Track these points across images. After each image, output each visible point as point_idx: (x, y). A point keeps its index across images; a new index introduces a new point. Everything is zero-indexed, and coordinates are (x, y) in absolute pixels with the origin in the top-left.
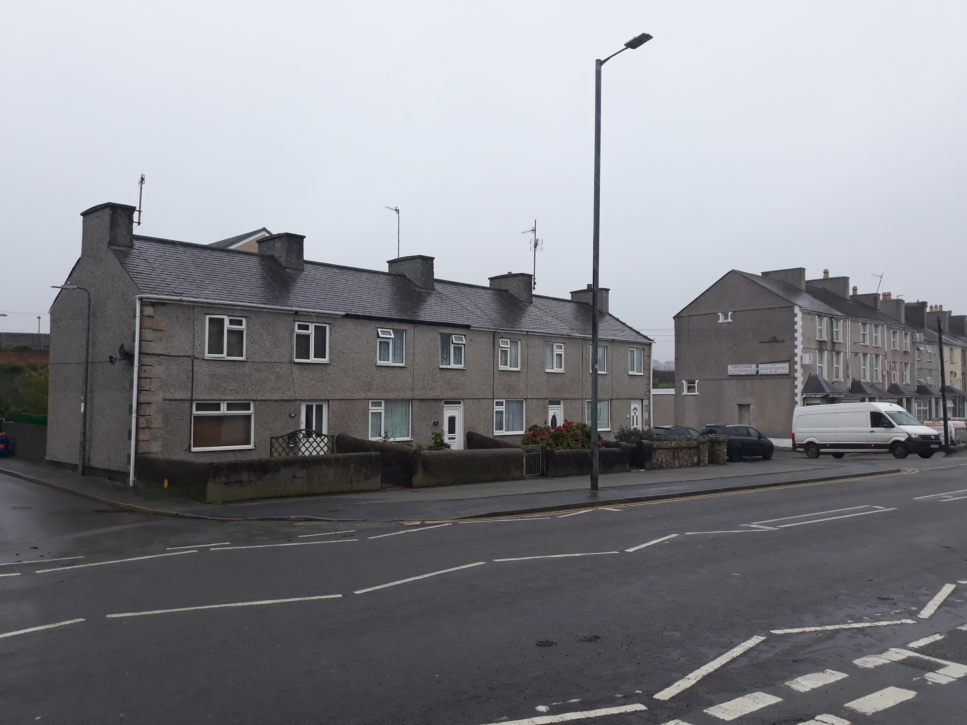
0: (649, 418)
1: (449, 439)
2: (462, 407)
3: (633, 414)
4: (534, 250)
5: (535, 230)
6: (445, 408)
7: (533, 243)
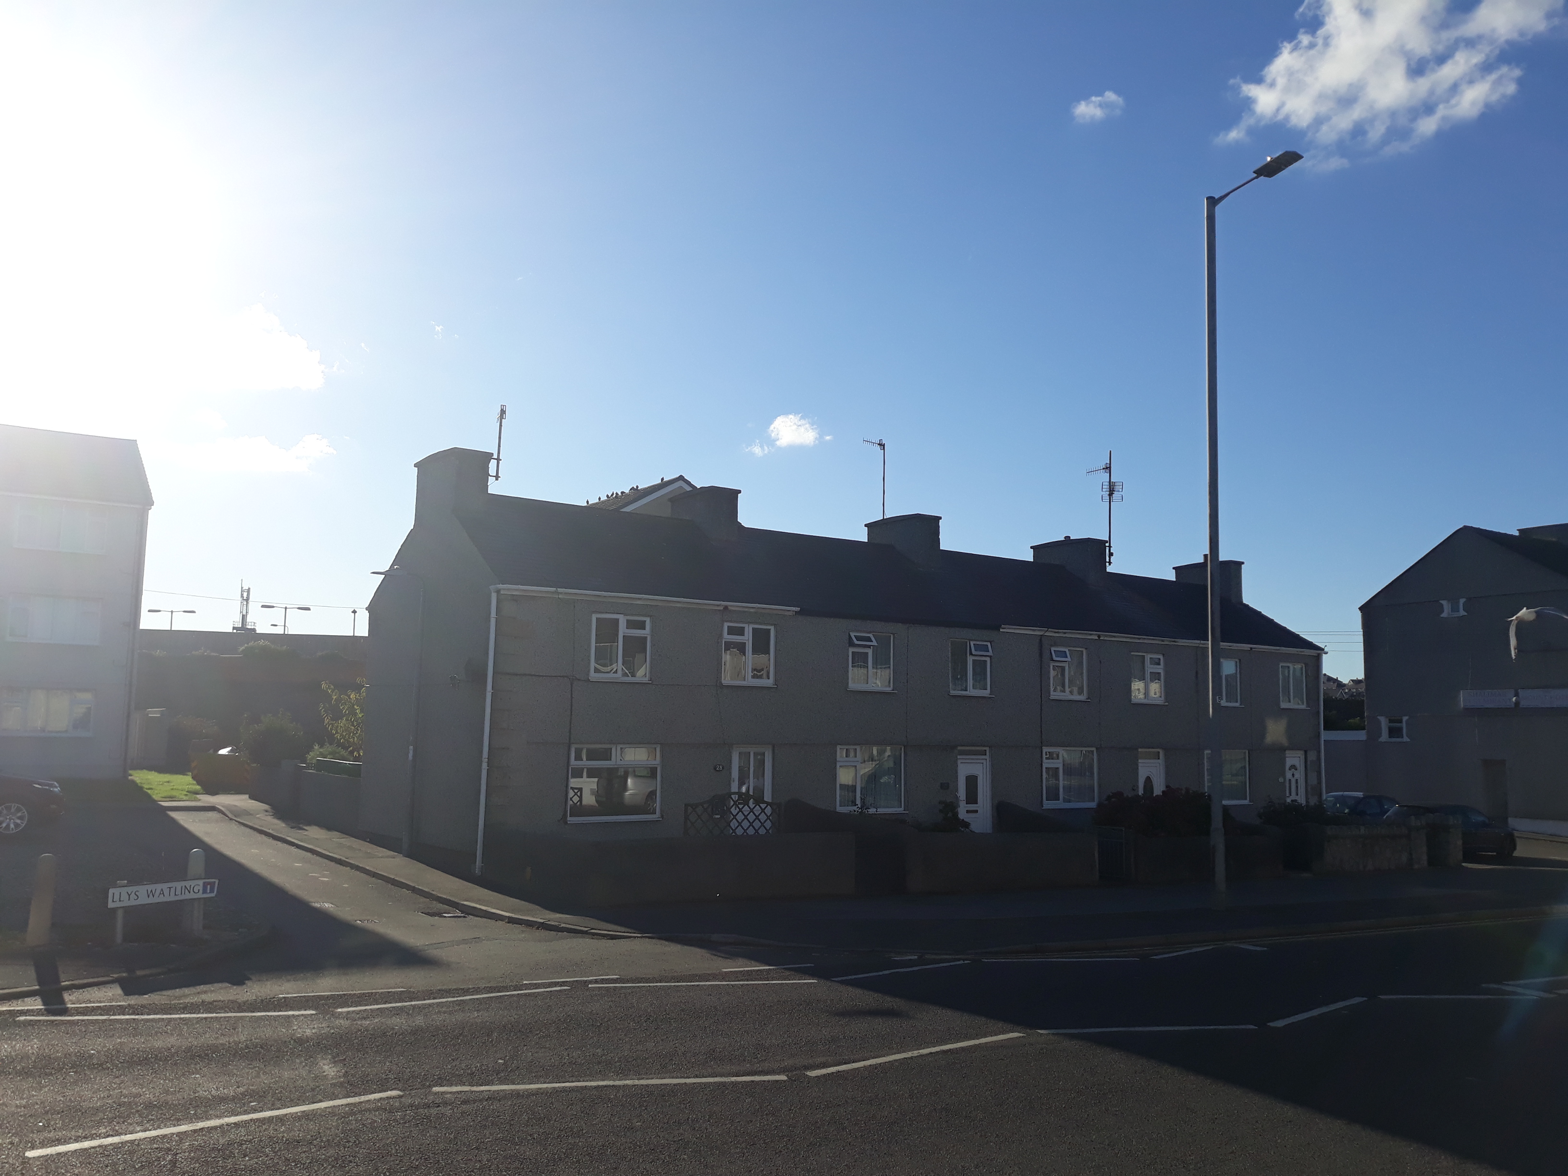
0: (1318, 783)
1: (968, 812)
2: (988, 760)
3: (1289, 775)
4: (1108, 500)
5: (1110, 467)
6: (959, 761)
7: (1106, 487)
